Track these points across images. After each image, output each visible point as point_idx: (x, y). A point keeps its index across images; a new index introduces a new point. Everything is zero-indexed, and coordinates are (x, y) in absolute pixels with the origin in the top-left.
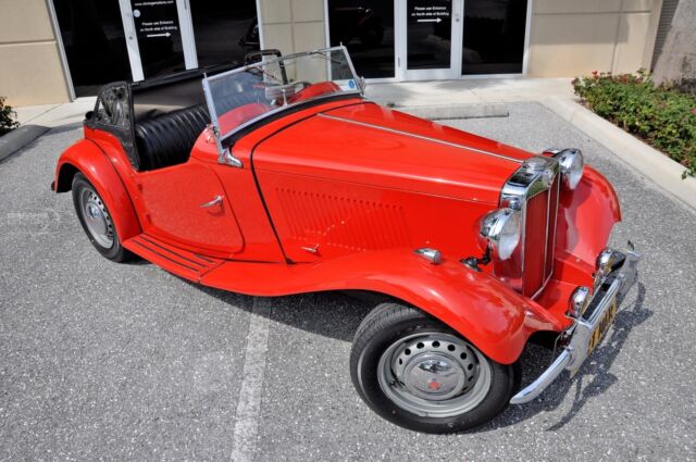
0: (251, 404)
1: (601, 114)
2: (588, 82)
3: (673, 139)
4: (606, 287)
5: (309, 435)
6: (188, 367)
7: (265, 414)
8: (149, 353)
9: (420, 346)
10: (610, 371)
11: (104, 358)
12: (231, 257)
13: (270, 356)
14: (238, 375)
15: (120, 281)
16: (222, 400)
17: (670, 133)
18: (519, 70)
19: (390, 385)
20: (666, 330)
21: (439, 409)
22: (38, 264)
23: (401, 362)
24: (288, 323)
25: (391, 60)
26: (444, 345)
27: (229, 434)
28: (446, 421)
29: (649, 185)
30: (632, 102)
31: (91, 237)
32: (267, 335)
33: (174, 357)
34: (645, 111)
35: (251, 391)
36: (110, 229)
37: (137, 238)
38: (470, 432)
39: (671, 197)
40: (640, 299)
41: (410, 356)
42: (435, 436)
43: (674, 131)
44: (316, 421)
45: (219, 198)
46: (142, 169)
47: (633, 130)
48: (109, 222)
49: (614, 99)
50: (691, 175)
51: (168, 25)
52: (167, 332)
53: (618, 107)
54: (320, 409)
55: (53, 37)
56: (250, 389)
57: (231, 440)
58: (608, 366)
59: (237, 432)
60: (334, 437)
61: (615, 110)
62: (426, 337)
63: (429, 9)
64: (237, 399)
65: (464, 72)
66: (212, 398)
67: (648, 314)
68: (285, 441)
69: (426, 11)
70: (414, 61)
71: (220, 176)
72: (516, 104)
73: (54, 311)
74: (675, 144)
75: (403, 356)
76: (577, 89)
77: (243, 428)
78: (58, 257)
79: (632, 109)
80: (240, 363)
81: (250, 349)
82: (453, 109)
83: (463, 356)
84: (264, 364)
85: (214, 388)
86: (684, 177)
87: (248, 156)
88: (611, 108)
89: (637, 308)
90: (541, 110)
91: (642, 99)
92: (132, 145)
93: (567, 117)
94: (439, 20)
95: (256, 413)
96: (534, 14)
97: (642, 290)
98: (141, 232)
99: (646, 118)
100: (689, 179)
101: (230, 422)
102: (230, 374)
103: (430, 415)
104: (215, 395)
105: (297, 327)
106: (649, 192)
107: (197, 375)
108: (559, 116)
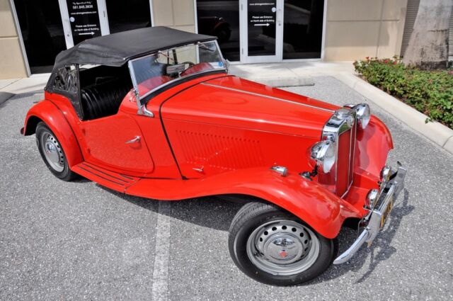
0: (162, 271)
1: (373, 83)
2: (364, 63)
3: (418, 98)
4: (386, 190)
5: (202, 290)
6: (119, 248)
7: (172, 278)
8: (92, 240)
9: (274, 229)
10: (391, 245)
11: (61, 243)
12: (145, 175)
13: (172, 239)
14: (152, 252)
15: (69, 193)
16: (142, 269)
17: (417, 95)
18: (319, 56)
19: (254, 255)
20: (423, 217)
21: (282, 270)
22: (13, 183)
23: (261, 240)
24: (182, 219)
25: (237, 49)
26: (289, 229)
27: (149, 291)
28: (291, 277)
29: (405, 128)
30: (392, 76)
31: (48, 165)
32: (169, 226)
33: (109, 242)
34: (401, 81)
35: (162, 263)
36: (62, 159)
37: (81, 165)
38: (305, 285)
39: (419, 135)
40: (406, 198)
41: (268, 236)
42: (283, 288)
43: (419, 94)
44: (206, 281)
45: (138, 137)
46: (85, 119)
47: (393, 93)
48: (61, 155)
49: (381, 74)
50: (431, 121)
51: (93, 27)
52: (104, 227)
53: (383, 79)
54: (208, 272)
55: (15, 34)
56: (161, 261)
57: (150, 295)
58: (389, 241)
59: (154, 289)
60: (218, 291)
61: (382, 81)
62: (278, 223)
63: (262, 17)
64: (153, 268)
65: (284, 58)
66: (136, 267)
67: (411, 208)
68: (186, 294)
69: (259, 19)
70: (253, 51)
71: (138, 122)
72: (319, 78)
73: (25, 214)
74: (419, 102)
75: (263, 236)
76: (357, 68)
77: (158, 287)
78: (25, 178)
79: (392, 80)
80: (153, 245)
81: (158, 235)
82: (279, 81)
83: (302, 235)
84: (168, 245)
85: (137, 261)
86: (426, 122)
87: (158, 110)
88: (379, 79)
89: (405, 204)
90: (334, 81)
91: (398, 74)
92: (78, 103)
93: (352, 86)
94: (268, 25)
95: (166, 277)
96: (327, 21)
97: (407, 193)
98: (84, 161)
99: (401, 86)
100: (429, 123)
101: (149, 283)
102: (147, 252)
103: (280, 274)
104: (137, 266)
105: (188, 221)
106: (405, 132)
107: (125, 254)
108: (346, 85)
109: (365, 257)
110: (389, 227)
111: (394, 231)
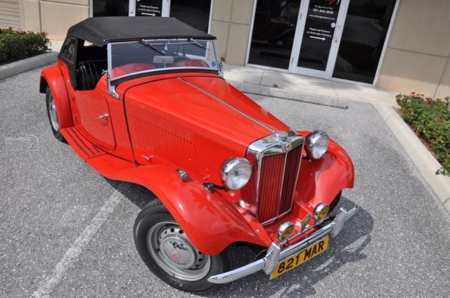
0: (85, 240)
1: (406, 121)
2: (406, 98)
3: (441, 147)
5: (106, 266)
6: (64, 209)
7: (89, 248)
8: (48, 196)
9: (172, 230)
10: (314, 286)
11: (22, 191)
12: (110, 152)
13: (111, 216)
14: (88, 222)
15: (56, 152)
16: (69, 233)
17: (440, 142)
18: (371, 82)
19: (155, 249)
20: (368, 269)
21: (181, 273)
22: (19, 131)
24: (133, 201)
25: (288, 57)
27: (62, 253)
30: (424, 117)
31: (51, 123)
32: (117, 203)
33: (59, 202)
34: (431, 124)
35: (89, 232)
37: (68, 129)
39: (426, 185)
40: (364, 245)
43: (442, 142)
44: (114, 260)
45: (106, 115)
47: (421, 135)
49: (416, 112)
50: (443, 173)
51: (155, 9)
52: (64, 187)
53: (417, 118)
54: (121, 254)
56: (89, 231)
57: (62, 257)
58: (314, 282)
59: (67, 253)
60: (119, 272)
61: (415, 120)
62: (177, 226)
63: (319, 30)
64: (79, 235)
66: (65, 230)
67: (363, 257)
68: (91, 266)
69: (316, 32)
70: (303, 62)
71: (108, 102)
72: (357, 103)
73: (11, 160)
74: (441, 150)
75: (163, 234)
76: (398, 101)
77: (73, 252)
78: (31, 130)
79: (423, 121)
80: (93, 215)
81: (103, 209)
84: (105, 220)
85: (70, 225)
86: (437, 173)
87: (123, 94)
88: (412, 118)
89: (359, 250)
90: (371, 110)
91: (431, 116)
93: (385, 118)
94: (324, 39)
95: (84, 246)
96: (388, 47)
97: (369, 240)
98: (73, 126)
99: (431, 130)
100: (440, 176)
101: (67, 246)
102: (83, 220)
103: (176, 276)
104: (68, 229)
105: (136, 204)
107: (66, 215)
108: (381, 117)
109: (278, 289)
110: (324, 268)
111: (327, 274)
